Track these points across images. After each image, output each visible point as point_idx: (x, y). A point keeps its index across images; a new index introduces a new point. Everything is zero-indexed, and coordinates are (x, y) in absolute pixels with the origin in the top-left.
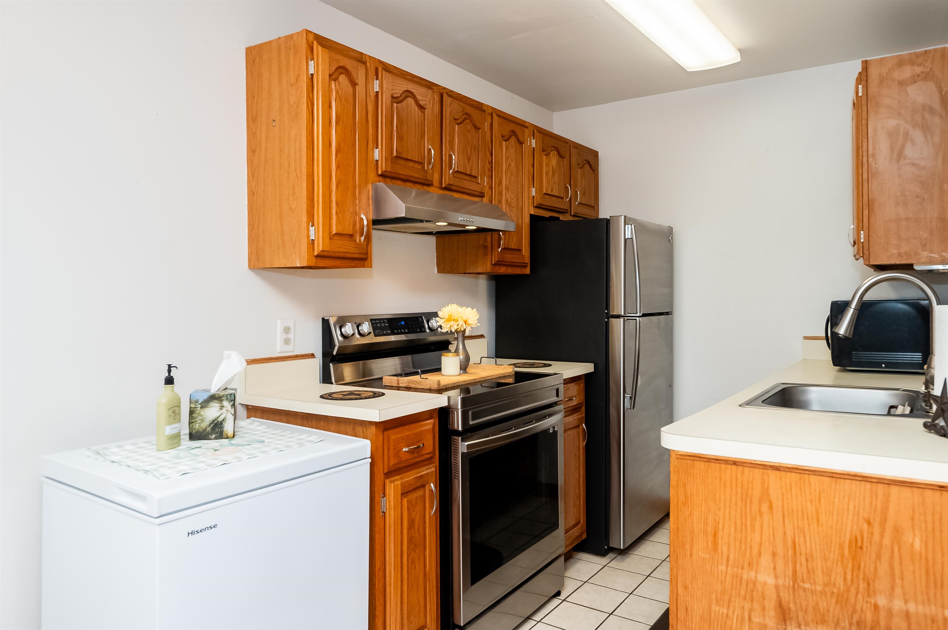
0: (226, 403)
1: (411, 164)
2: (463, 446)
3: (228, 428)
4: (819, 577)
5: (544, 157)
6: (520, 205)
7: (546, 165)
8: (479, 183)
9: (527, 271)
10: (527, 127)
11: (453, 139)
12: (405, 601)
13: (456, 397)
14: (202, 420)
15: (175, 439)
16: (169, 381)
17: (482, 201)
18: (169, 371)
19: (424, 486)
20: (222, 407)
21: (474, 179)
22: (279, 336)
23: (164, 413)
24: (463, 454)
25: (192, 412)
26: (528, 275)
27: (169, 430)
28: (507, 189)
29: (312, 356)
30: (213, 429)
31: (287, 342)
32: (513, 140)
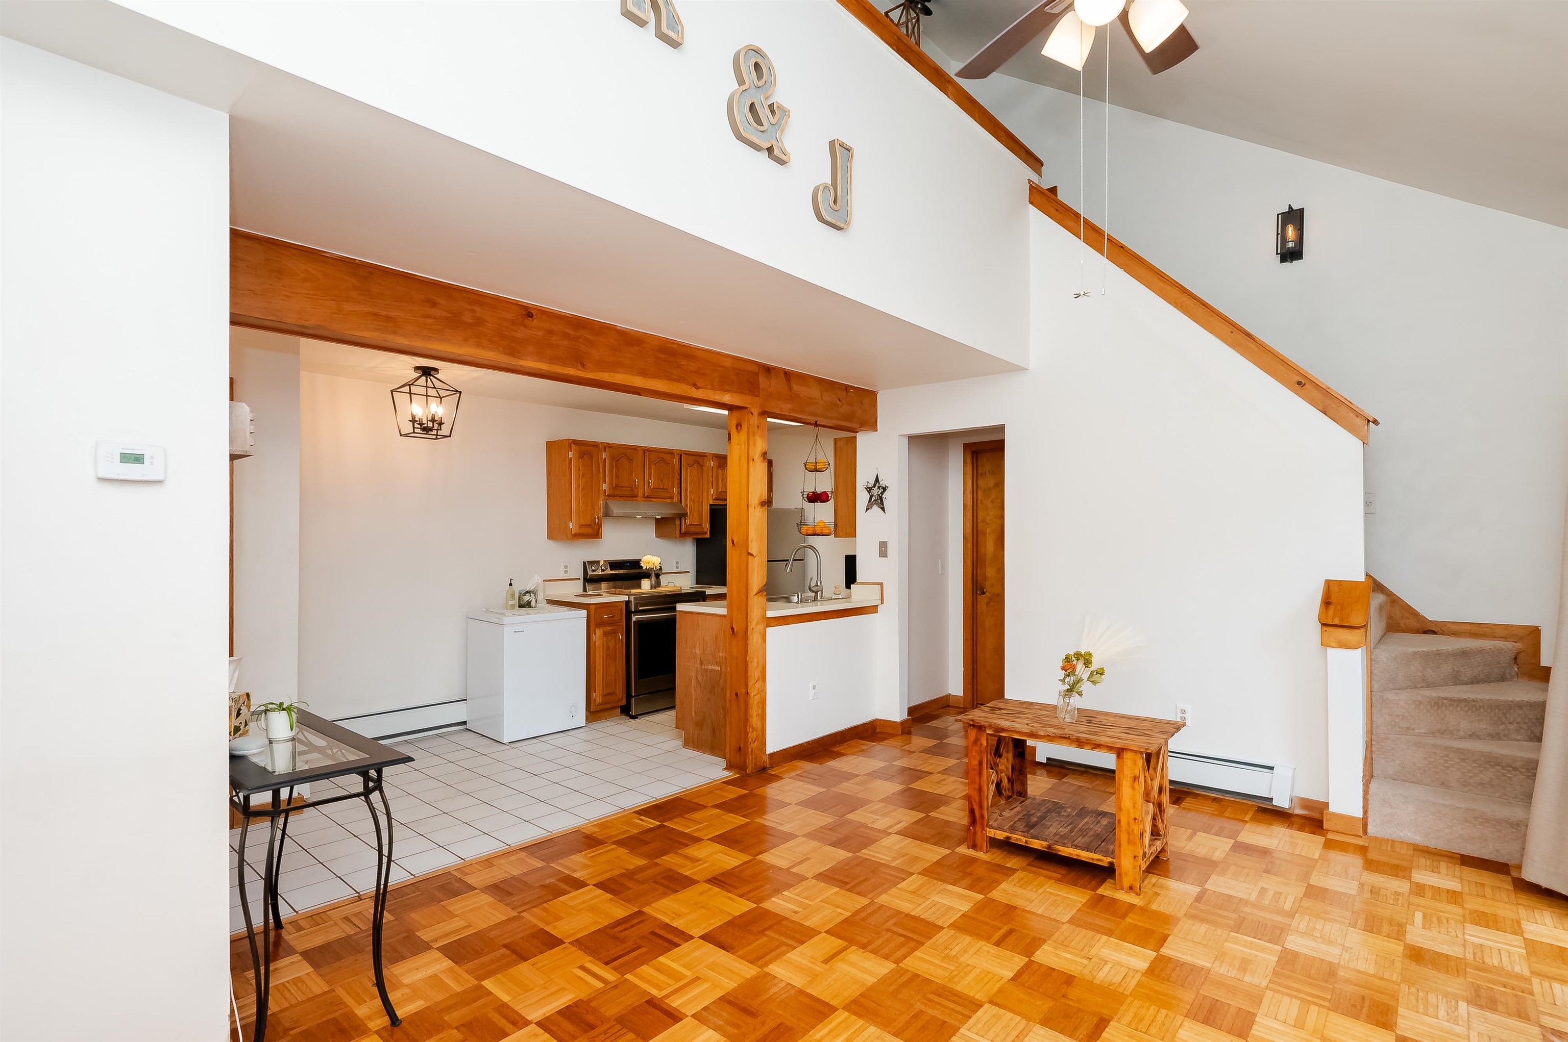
0: (532, 594)
1: (624, 488)
2: (634, 618)
3: (533, 604)
4: (709, 649)
5: (720, 471)
6: (701, 500)
7: (722, 475)
8: (669, 492)
9: (708, 536)
10: (706, 456)
11: (651, 473)
12: (605, 679)
13: (632, 598)
14: (523, 601)
15: (513, 606)
16: (511, 585)
17: (672, 501)
18: (511, 581)
19: (616, 633)
20: (530, 596)
21: (666, 490)
22: (562, 569)
23: (509, 596)
24: (634, 621)
25: (519, 598)
26: (708, 538)
27: (511, 603)
28: (691, 492)
29: (579, 579)
30: (527, 604)
31: (566, 572)
32: (695, 465)
